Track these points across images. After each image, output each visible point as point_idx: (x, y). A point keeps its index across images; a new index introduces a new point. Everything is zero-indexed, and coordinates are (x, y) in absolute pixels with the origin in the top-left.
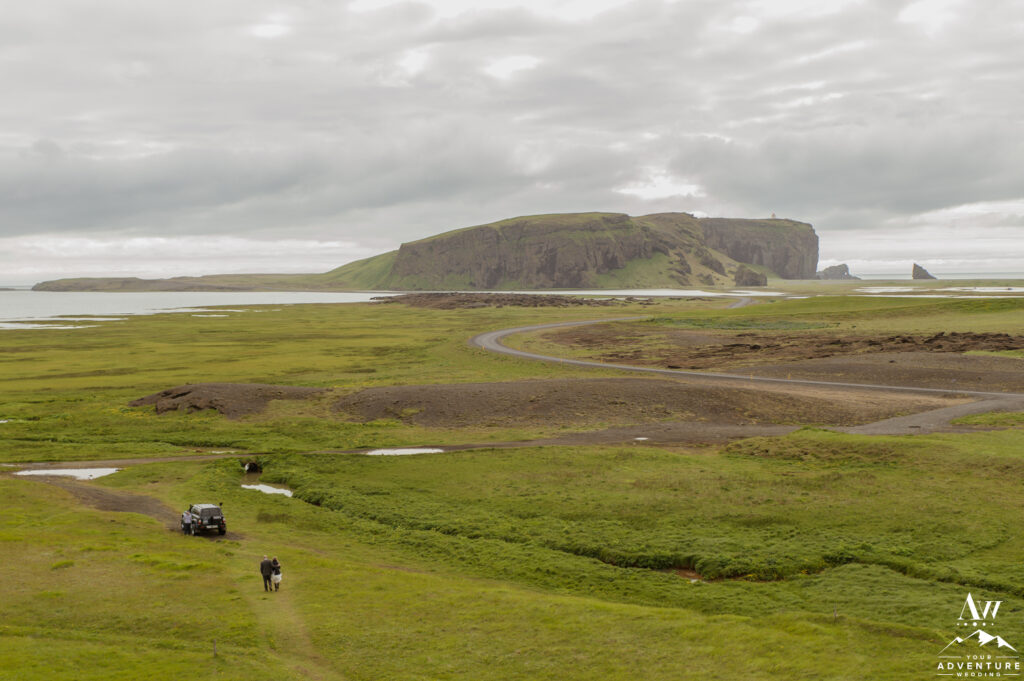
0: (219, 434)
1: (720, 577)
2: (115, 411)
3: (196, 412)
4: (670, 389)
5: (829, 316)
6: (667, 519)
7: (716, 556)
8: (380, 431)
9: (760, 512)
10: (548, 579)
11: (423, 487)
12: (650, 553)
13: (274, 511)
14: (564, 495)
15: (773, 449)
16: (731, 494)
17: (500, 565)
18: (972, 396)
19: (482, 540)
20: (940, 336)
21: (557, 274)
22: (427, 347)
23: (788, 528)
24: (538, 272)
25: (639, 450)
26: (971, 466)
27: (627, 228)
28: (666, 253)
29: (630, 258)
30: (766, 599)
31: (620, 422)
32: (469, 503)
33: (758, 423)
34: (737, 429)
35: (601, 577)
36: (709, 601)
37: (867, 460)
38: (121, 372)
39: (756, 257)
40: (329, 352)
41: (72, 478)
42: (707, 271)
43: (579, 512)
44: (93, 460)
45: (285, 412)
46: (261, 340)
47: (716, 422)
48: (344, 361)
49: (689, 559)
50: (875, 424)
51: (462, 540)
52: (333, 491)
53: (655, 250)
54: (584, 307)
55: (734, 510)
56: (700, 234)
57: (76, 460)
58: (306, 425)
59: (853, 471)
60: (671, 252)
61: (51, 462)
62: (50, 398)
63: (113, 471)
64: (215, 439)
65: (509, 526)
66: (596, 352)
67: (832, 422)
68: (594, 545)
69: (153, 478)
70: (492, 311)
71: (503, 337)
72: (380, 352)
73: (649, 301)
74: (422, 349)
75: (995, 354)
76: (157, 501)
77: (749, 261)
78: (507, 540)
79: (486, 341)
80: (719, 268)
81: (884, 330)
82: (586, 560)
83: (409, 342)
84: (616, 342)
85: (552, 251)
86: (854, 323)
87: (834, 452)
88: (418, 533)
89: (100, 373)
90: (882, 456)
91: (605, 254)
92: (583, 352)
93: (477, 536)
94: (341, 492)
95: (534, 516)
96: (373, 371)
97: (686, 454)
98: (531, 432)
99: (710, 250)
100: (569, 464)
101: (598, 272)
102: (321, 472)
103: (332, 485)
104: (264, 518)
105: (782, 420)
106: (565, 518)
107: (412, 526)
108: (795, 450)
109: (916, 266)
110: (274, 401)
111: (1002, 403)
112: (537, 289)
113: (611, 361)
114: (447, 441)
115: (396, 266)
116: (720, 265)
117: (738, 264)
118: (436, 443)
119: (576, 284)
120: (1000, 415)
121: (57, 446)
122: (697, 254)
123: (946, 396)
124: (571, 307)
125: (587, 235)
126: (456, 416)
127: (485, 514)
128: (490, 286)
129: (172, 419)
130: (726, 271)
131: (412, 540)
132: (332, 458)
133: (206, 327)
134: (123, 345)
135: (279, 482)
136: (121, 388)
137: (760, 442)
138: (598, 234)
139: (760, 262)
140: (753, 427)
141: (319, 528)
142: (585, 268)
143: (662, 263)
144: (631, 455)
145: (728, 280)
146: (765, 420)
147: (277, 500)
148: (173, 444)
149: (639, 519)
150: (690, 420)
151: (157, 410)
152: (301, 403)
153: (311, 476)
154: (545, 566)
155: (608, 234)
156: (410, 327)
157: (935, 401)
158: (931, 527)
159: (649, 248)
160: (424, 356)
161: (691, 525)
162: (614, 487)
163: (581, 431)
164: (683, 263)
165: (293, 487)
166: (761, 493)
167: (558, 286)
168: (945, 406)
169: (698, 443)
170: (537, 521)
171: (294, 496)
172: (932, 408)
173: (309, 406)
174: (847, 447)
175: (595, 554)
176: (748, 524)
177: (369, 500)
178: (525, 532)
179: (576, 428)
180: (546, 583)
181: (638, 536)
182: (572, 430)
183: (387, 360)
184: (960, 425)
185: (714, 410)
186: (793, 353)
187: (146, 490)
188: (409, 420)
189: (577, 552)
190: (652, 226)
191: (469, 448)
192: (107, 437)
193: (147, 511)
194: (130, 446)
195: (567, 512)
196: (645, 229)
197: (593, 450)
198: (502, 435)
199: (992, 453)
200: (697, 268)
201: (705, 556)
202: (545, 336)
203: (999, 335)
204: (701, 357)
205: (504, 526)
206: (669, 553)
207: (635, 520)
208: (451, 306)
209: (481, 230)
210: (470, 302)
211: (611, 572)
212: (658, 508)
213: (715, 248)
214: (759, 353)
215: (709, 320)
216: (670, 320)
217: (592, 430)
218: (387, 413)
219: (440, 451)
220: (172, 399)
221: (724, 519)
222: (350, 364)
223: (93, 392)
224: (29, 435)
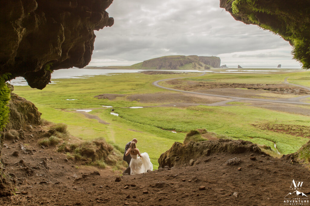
0: (108, 103)
1: (178, 132)
2: (92, 98)
3: (104, 99)
4: (181, 96)
5: (216, 79)
6: (173, 122)
7: (178, 129)
8: (133, 103)
9: (188, 120)
10: (153, 132)
11: (138, 114)
12: (169, 128)
13: (115, 119)
14: (159, 117)
15: (194, 109)
16: (185, 117)
17: (146, 129)
18: (232, 98)
19: (145, 125)
20: (234, 84)
21: (172, 67)
22: (145, 84)
23: (191, 123)
24: (168, 66)
25: (174, 108)
26: (224, 113)
27: (185, 58)
28: (192, 63)
29: (185, 64)
30: (183, 136)
31: (172, 102)
32: (144, 118)
33: (195, 103)
34: (190, 104)
35: (160, 132)
36: (174, 136)
37: (209, 111)
38: (93, 89)
39: (209, 64)
40: (128, 85)
41: (85, 112)
42: (199, 66)
43: (160, 120)
44: (88, 108)
45: (119, 99)
46: (117, 82)
47: (188, 103)
48: (130, 87)
49: (175, 129)
50: (213, 104)
51: (142, 125)
52: (124, 115)
53: (190, 62)
54: (175, 75)
55: (185, 120)
56: (198, 59)
57: (85, 108)
58: (122, 102)
59: (205, 113)
60: (193, 63)
61: (82, 109)
62: (81, 95)
63: (91, 111)
64: (108, 104)
65: (149, 122)
66: (174, 86)
67: (207, 103)
68: (161, 126)
69: (97, 112)
70: (159, 75)
71: (159, 82)
72: (137, 85)
73: (187, 73)
74: (144, 84)
75: (240, 89)
76: (97, 117)
77: (208, 64)
78: (149, 125)
79: (155, 84)
80: (201, 66)
81: (225, 82)
82: (159, 129)
83: (142, 83)
84: (178, 83)
85: (171, 62)
86: (221, 80)
87: (204, 110)
88: (136, 123)
89: (90, 89)
90: (211, 111)
91: (181, 63)
92: (172, 86)
93: (144, 124)
94: (125, 116)
95: (154, 120)
96: (135, 90)
97: (181, 109)
98: (157, 104)
99: (200, 62)
100: (162, 111)
101: (179, 66)
102: (123, 111)
103: (124, 114)
104: (113, 120)
105: (199, 102)
106: (158, 121)
107: (135, 122)
108: (198, 109)
109: (239, 65)
110: (117, 97)
111: (235, 100)
112: (168, 69)
113: (175, 88)
114: (144, 106)
115: (143, 65)
116: (202, 65)
117: (205, 65)
118: (142, 106)
119: (175, 69)
120: (234, 102)
121: (82, 105)
122: (198, 63)
123: (228, 98)
124: (173, 74)
125: (177, 59)
126: (146, 101)
127: (147, 120)
128: (160, 69)
129: (101, 100)
130: (203, 66)
131: (134, 124)
132: (125, 109)
133: (108, 78)
134: (93, 83)
135: (116, 113)
136: (93, 93)
137: (193, 107)
138: (180, 59)
139: (210, 65)
140: (194, 104)
141: (121, 122)
142: (177, 66)
143: (191, 65)
144: (172, 109)
145: (203, 68)
146: (196, 103)
147: (116, 117)
148: (101, 105)
149: (170, 121)
150: (184, 102)
151: (98, 98)
152: (121, 97)
153: (122, 112)
154: (153, 130)
155: (181, 59)
156: (143, 79)
157: (225, 99)
158: (213, 124)
159: (189, 62)
160: (144, 86)
161: (177, 123)
162: (167, 115)
163: (166, 104)
164: (195, 65)
165: (119, 114)
166: (189, 117)
167: (172, 69)
168: (226, 100)
169: (183, 107)
170: (154, 122)
171: (119, 116)
172: (223, 101)
173: (123, 98)
174: (206, 109)
175: (161, 128)
176: (185, 123)
177: (130, 117)
178: (152, 124)
179: (165, 103)
180: (152, 133)
181: (168, 124)
182: (164, 104)
183: (138, 87)
184: (227, 104)
185: (188, 100)
186: (207, 87)
187: (96, 114)
188: (138, 101)
189: (158, 127)
190: (190, 58)
191: (147, 107)
192: (91, 103)
193: (96, 118)
194: (94, 105)
195: (159, 120)
196: (188, 58)
197: (166, 108)
198: (153, 104)
199: (228, 111)
200: (198, 66)
201: (177, 128)
202: (166, 82)
203: (244, 84)
204: (191, 88)
205: (148, 123)
206: (172, 128)
207: (169, 122)
208: (151, 74)
209: (158, 58)
210: (155, 73)
211: (162, 131)
212: (173, 120)
213: (201, 62)
214: (201, 87)
215: (195, 79)
216: (188, 79)
217: (167, 104)
218: (135, 100)
219: (142, 107)
220: (101, 96)
221: (183, 121)
222: (131, 88)
223: (88, 94)
224: (78, 103)
